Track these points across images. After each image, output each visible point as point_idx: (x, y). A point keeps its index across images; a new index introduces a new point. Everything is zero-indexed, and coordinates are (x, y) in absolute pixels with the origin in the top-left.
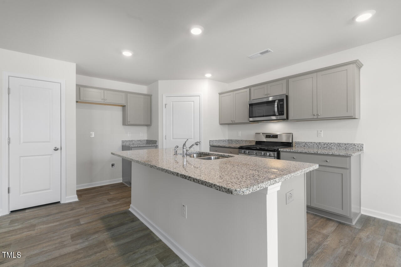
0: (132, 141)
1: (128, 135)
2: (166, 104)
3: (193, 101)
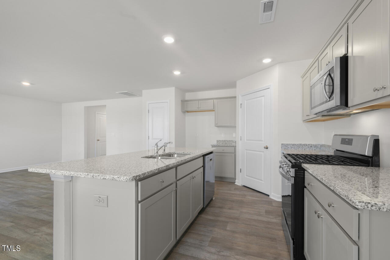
0: (225, 141)
1: (222, 136)
2: (241, 104)
3: (264, 96)
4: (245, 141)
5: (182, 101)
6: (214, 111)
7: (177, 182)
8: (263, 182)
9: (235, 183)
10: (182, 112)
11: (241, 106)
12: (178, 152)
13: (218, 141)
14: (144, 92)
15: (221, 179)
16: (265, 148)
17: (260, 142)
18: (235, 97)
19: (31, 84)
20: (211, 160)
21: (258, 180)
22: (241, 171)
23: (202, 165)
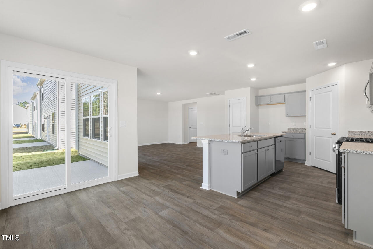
0: (295, 129)
1: (293, 124)
2: (310, 98)
3: (332, 91)
4: (315, 128)
5: (256, 97)
6: (285, 103)
7: (258, 150)
8: (331, 163)
9: (305, 164)
10: (256, 105)
11: (310, 99)
12: (256, 135)
13: (289, 129)
14: (226, 92)
15: (291, 160)
16: (332, 134)
17: (328, 129)
18: (305, 91)
19: (161, 93)
20: (281, 141)
21: (326, 162)
22: (310, 153)
23: (273, 143)
